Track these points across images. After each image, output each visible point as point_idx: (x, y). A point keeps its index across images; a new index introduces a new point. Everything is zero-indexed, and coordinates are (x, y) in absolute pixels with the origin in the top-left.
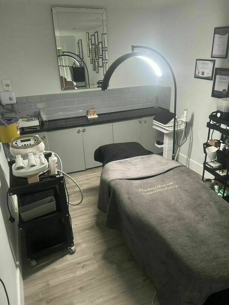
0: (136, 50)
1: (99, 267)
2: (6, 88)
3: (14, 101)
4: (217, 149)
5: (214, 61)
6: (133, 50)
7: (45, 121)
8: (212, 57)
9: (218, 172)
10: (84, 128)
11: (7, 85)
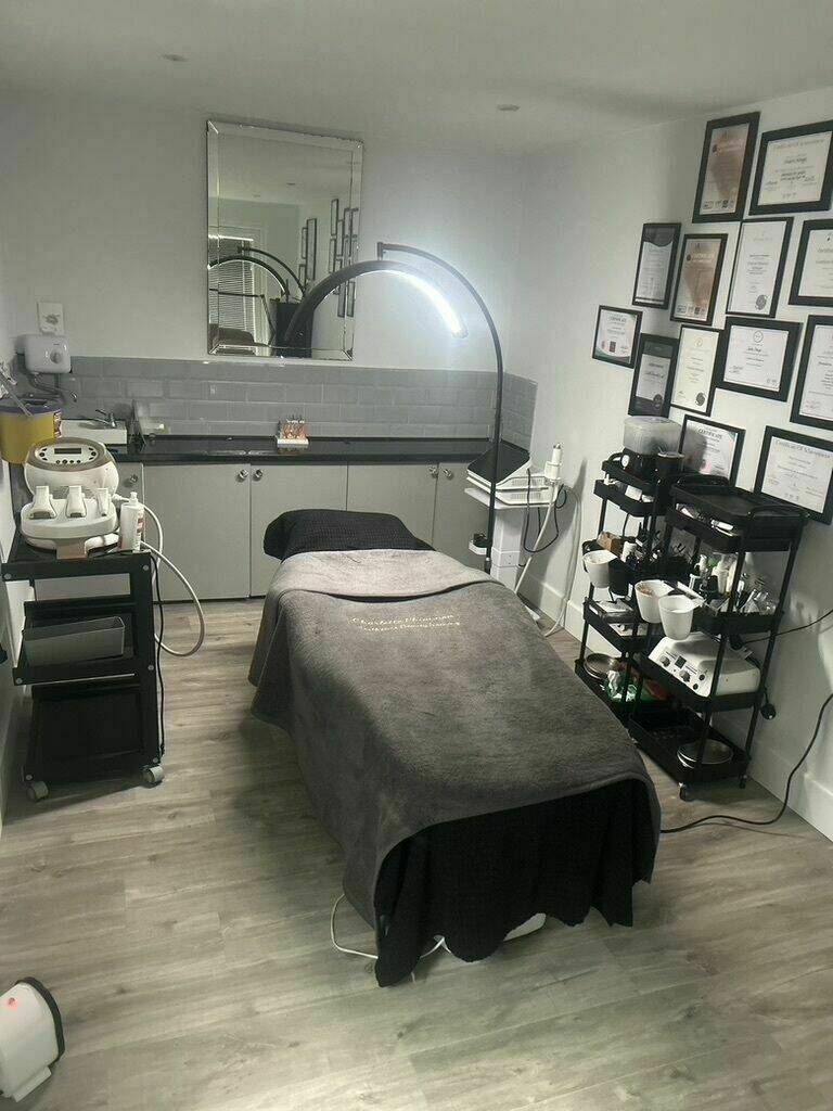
0: (388, 256)
1: (218, 821)
2: (48, 327)
3: (66, 366)
4: (614, 557)
5: (639, 315)
6: (380, 253)
7: (147, 437)
8: (634, 303)
9: (614, 626)
10: (257, 468)
11: (53, 320)
